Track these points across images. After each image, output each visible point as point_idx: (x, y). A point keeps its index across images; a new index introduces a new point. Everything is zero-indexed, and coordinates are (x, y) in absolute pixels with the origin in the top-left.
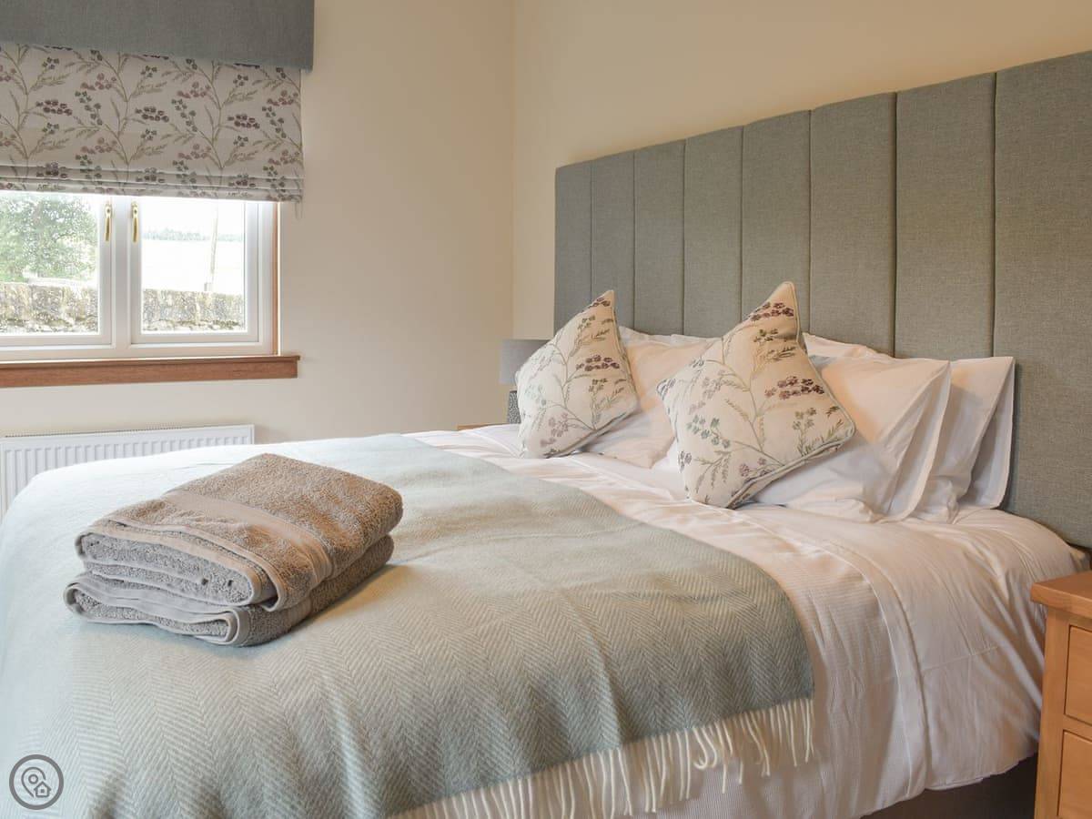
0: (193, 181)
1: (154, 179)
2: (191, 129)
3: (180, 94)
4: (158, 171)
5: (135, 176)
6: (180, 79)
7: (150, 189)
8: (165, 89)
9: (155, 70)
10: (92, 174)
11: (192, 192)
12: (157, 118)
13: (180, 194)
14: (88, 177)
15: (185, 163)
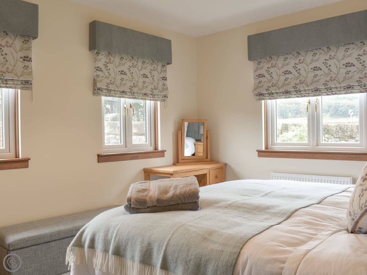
0: (331, 89)
1: (317, 91)
2: (330, 71)
3: (325, 60)
4: (318, 88)
5: (311, 90)
6: (325, 55)
7: (317, 94)
8: (320, 59)
9: (316, 54)
10: (298, 92)
11: (331, 93)
12: (318, 70)
13: (328, 95)
14: (297, 93)
15: (327, 84)
